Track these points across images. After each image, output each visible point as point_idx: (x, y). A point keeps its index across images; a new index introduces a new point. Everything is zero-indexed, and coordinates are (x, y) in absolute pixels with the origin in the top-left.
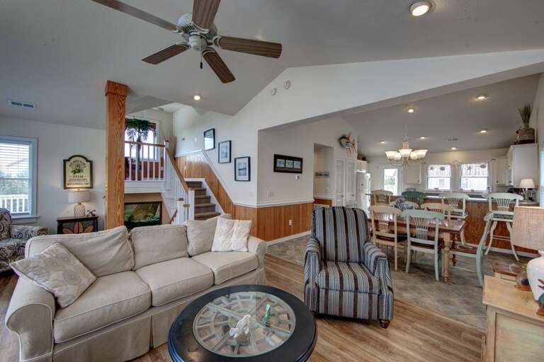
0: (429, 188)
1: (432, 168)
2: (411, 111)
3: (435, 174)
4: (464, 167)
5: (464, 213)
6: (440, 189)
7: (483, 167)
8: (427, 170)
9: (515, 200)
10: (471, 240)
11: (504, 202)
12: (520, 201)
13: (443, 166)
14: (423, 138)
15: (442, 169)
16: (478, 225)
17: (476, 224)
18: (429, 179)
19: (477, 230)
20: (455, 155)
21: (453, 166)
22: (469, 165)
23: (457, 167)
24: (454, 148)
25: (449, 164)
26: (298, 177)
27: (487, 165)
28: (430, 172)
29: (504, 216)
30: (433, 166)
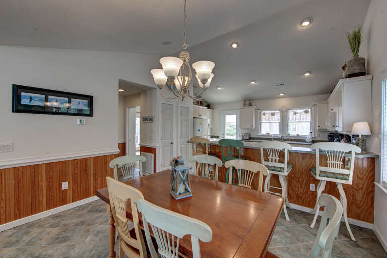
0: (262, 133)
1: (264, 114)
2: (235, 46)
3: (267, 119)
4: (291, 113)
5: (286, 169)
6: (271, 133)
7: (307, 112)
8: (260, 116)
9: (350, 152)
10: (295, 199)
11: (335, 155)
12: (356, 153)
13: (273, 112)
14: (253, 83)
15: (273, 115)
16: (303, 181)
17: (300, 180)
18: (262, 124)
19: (301, 187)
20: (283, 102)
21: (282, 112)
22: (295, 111)
23: (284, 112)
24: (282, 95)
25: (279, 110)
26: (81, 121)
27: (310, 110)
28: (263, 117)
29: (335, 176)
30: (265, 112)
